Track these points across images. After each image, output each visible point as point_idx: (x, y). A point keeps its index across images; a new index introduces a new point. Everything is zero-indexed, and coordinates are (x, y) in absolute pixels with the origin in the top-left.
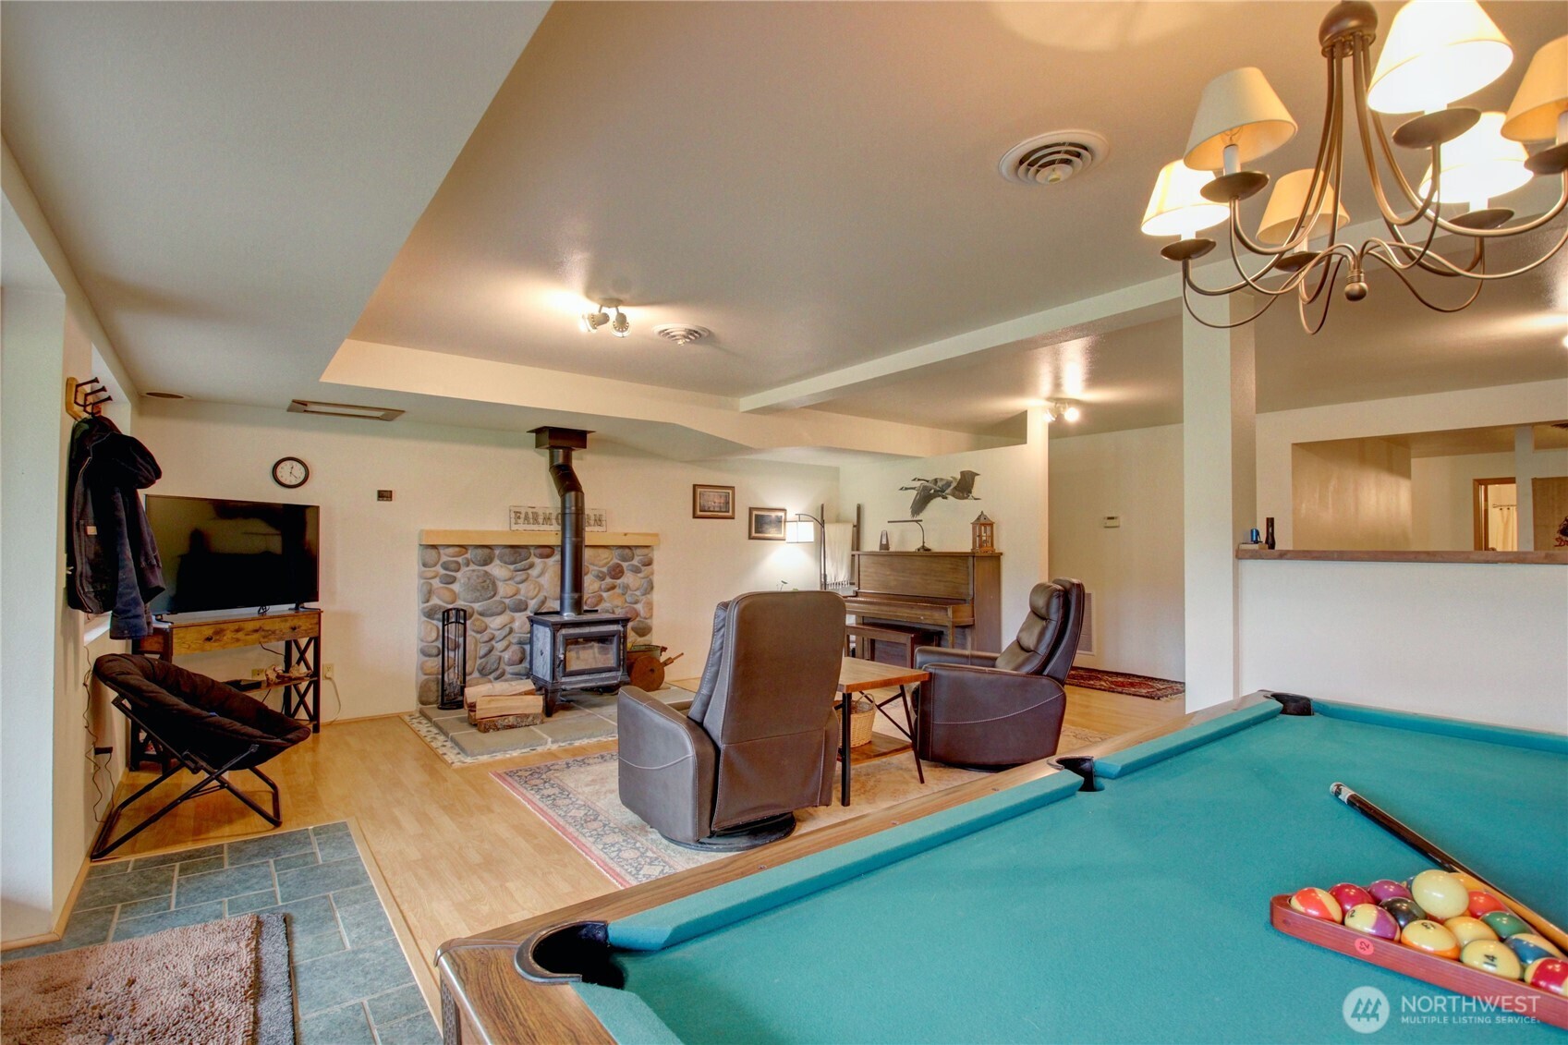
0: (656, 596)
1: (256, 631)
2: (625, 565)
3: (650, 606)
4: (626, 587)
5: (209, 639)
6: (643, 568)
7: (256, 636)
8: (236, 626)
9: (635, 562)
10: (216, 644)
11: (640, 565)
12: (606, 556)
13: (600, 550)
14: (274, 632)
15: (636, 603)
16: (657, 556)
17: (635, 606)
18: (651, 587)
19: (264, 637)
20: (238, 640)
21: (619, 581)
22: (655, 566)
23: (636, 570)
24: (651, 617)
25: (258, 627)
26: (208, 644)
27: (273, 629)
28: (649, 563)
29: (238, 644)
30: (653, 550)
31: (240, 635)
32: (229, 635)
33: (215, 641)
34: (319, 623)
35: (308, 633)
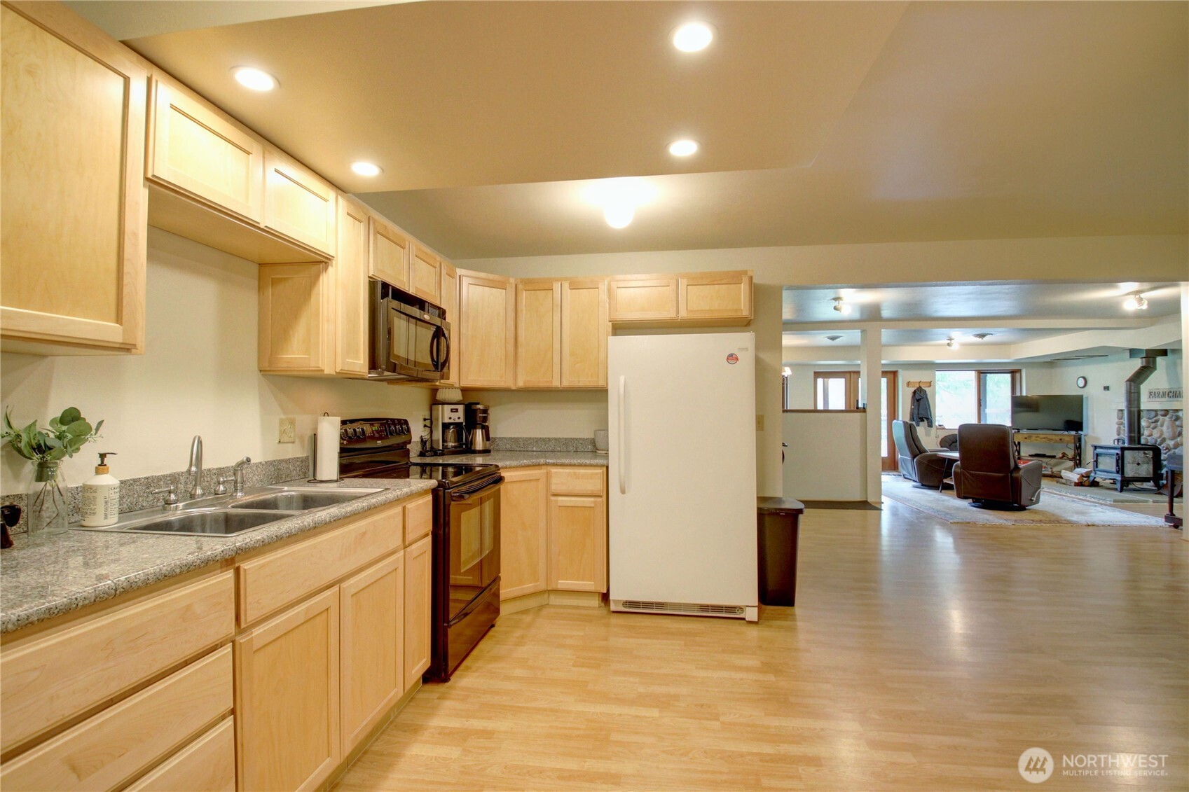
1: (1044, 438)
7: (1044, 440)
8: (1035, 436)
10: (1028, 440)
14: (1052, 440)
19: (1048, 441)
20: (1037, 440)
27: (1052, 438)
31: (1038, 438)
34: (1074, 439)
35: (1068, 442)
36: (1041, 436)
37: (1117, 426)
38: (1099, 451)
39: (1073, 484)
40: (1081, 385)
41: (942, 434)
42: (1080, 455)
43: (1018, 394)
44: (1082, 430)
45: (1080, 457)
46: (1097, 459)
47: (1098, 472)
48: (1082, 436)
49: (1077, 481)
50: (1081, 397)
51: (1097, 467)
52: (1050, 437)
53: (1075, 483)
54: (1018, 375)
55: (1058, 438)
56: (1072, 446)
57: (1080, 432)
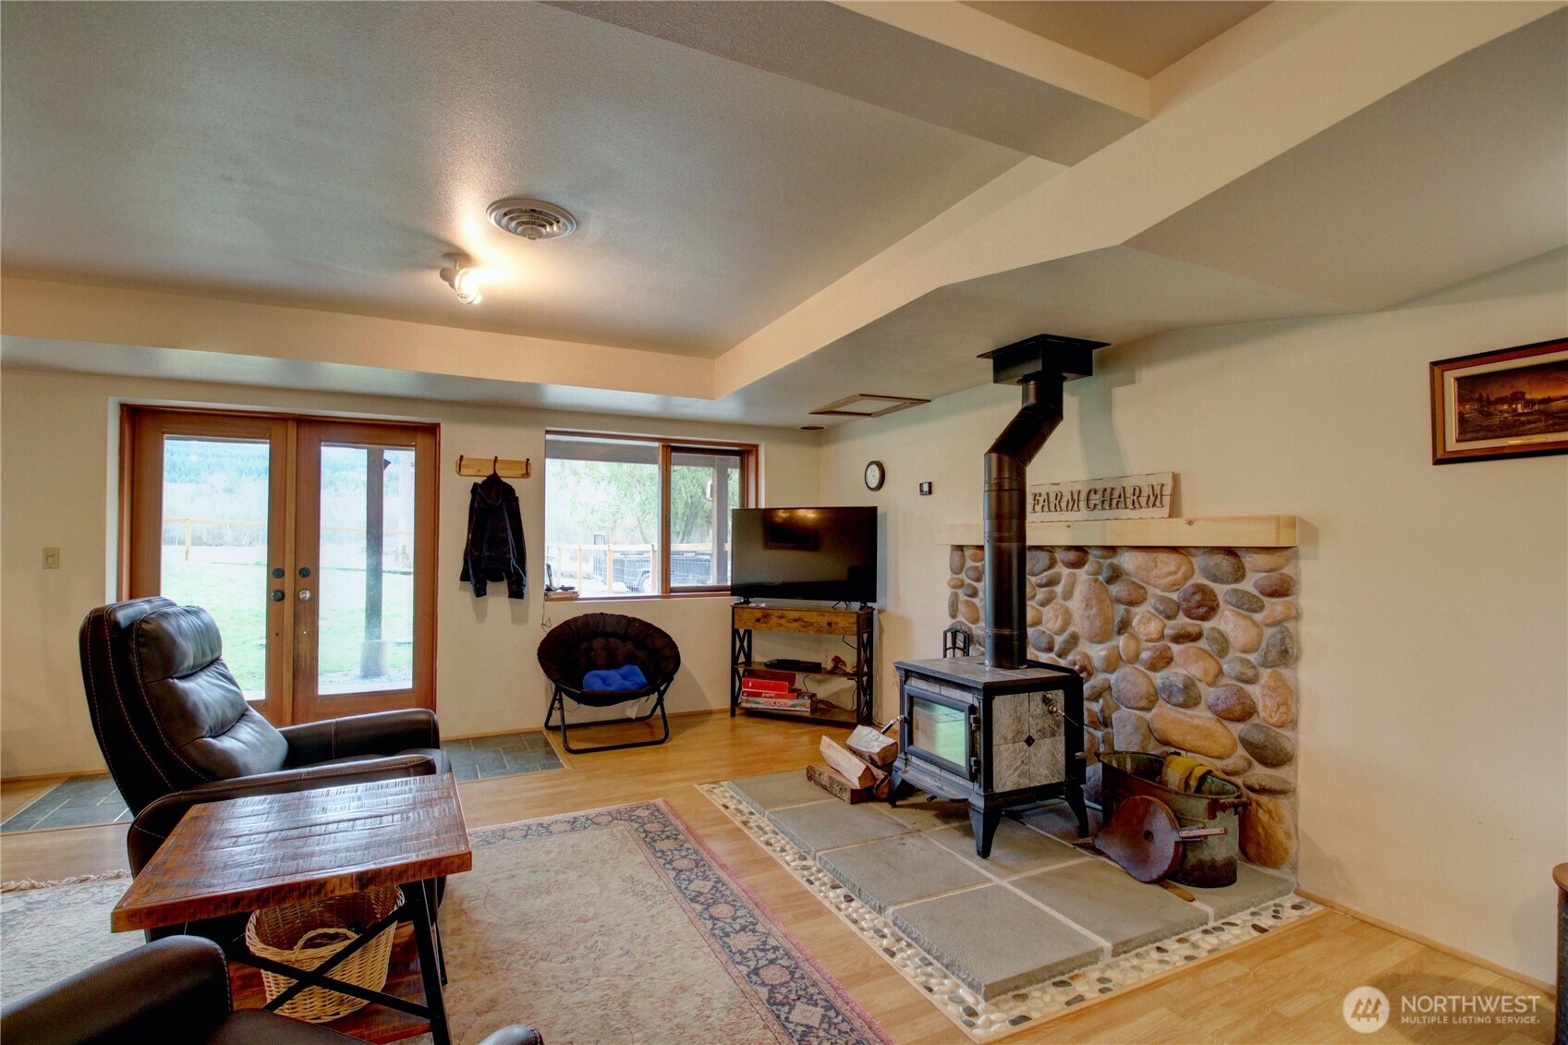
0: (1307, 675)
1: (796, 620)
2: (1220, 590)
3: (1287, 697)
4: (1222, 645)
5: (758, 620)
6: (1267, 601)
7: (796, 624)
8: (780, 613)
9: (1247, 585)
10: (764, 625)
11: (1256, 592)
12: (1172, 568)
13: (1162, 556)
14: (812, 624)
15: (1251, 681)
16: (1311, 574)
17: (1249, 688)
18: (1285, 654)
19: (804, 627)
20: (781, 625)
21: (1207, 625)
22: (1306, 599)
23: (1248, 605)
24: (1293, 723)
25: (797, 618)
26: (758, 624)
27: (812, 621)
28: (1281, 590)
29: (781, 629)
30: (1296, 556)
31: (782, 621)
32: (774, 620)
33: (763, 623)
34: (858, 623)
35: (845, 631)
36: (792, 615)
37: (948, 592)
38: (916, 685)
39: (847, 796)
40: (874, 482)
41: (561, 614)
42: (870, 662)
43: (752, 505)
44: (875, 601)
45: (870, 668)
46: (911, 713)
47: (914, 759)
48: (875, 613)
49: (857, 785)
50: (872, 511)
51: (911, 742)
52: (808, 617)
53: (853, 792)
54: (752, 459)
55: (823, 620)
56: (853, 640)
57: (869, 604)
